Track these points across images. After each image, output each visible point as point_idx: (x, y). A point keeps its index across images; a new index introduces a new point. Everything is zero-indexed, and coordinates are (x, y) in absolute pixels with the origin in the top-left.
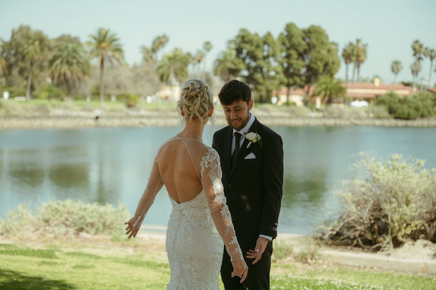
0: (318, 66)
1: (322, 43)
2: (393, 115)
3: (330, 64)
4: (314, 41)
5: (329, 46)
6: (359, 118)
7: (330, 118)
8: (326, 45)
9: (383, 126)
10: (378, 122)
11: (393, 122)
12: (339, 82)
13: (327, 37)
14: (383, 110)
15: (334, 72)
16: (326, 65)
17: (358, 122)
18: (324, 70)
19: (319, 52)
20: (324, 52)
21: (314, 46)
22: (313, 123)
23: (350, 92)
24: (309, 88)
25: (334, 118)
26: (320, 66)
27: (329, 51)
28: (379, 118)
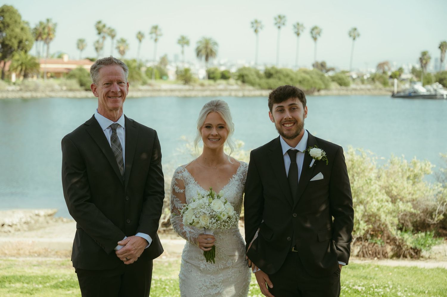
0: (13, 43)
1: (16, 22)
2: (83, 88)
3: (24, 41)
4: (7, 20)
5: (22, 25)
6: (53, 90)
7: (26, 91)
8: (20, 23)
9: (75, 98)
10: (71, 94)
11: (84, 94)
12: (33, 58)
13: (19, 16)
14: (74, 83)
15: (28, 49)
16: (20, 42)
17: (53, 94)
18: (18, 47)
19: (13, 30)
20: (18, 30)
21: (8, 26)
22: (11, 95)
23: (43, 67)
24: (5, 63)
25: (31, 91)
26: (15, 43)
27: (22, 29)
28: (71, 90)
